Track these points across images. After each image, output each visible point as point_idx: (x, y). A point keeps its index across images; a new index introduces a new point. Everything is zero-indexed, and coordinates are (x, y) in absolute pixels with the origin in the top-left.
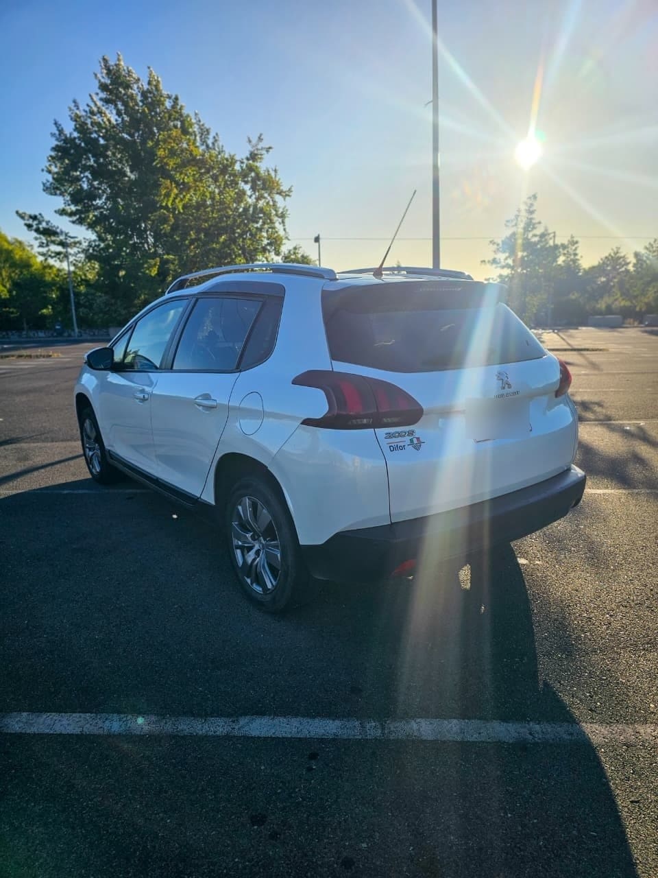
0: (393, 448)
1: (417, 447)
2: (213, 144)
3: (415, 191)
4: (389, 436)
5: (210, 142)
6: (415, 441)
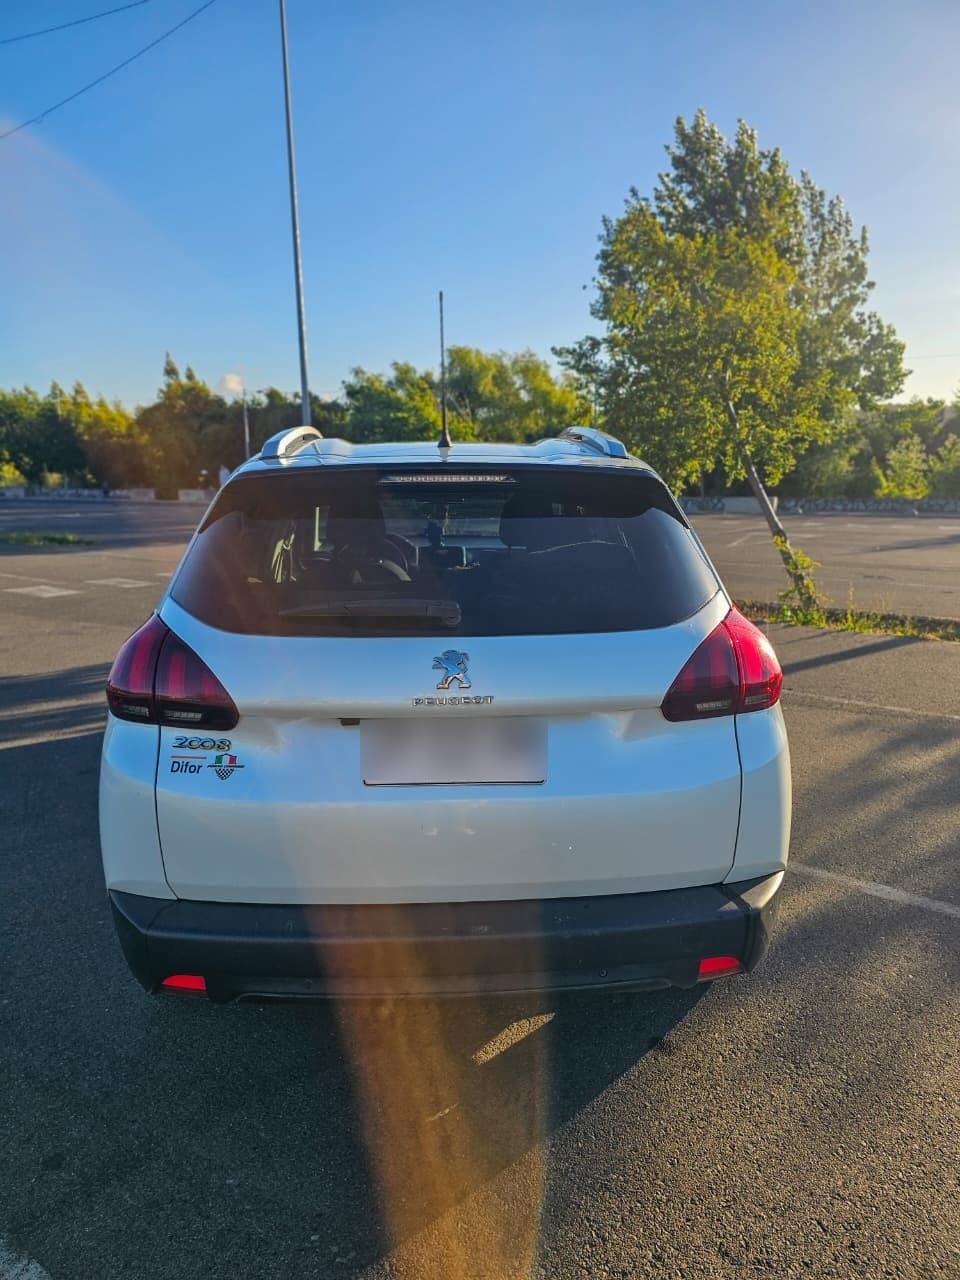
0: (179, 767)
1: (223, 775)
2: (831, 212)
3: (441, 294)
4: (182, 744)
5: (825, 211)
6: (226, 761)
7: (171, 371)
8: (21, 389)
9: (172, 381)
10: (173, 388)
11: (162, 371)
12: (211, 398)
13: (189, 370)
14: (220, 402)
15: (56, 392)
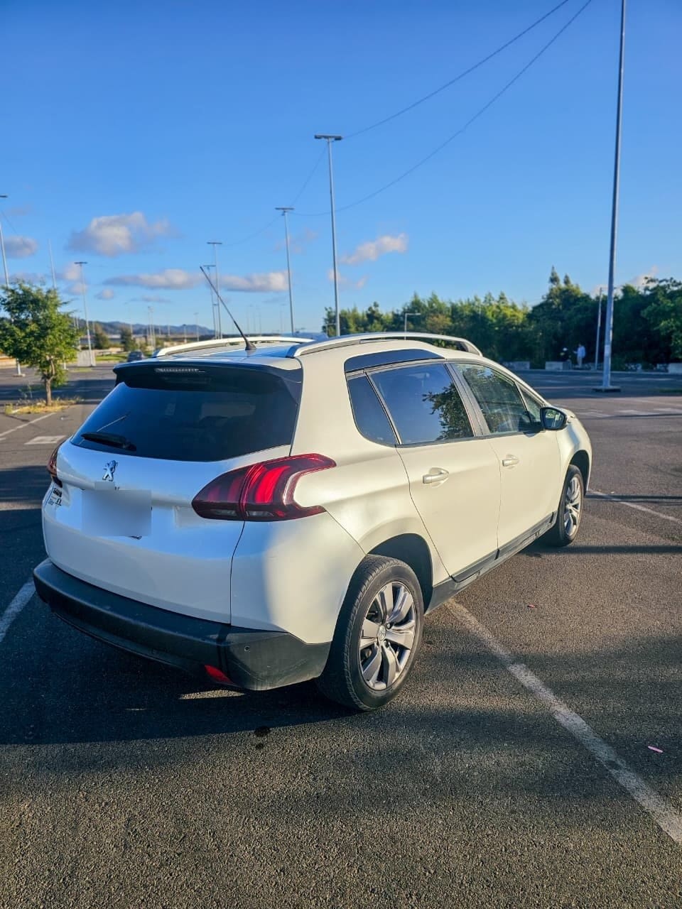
7: (554, 280)
8: (472, 299)
9: (554, 286)
10: (554, 291)
11: (548, 279)
12: (579, 296)
13: (567, 277)
14: (586, 298)
15: (489, 299)
